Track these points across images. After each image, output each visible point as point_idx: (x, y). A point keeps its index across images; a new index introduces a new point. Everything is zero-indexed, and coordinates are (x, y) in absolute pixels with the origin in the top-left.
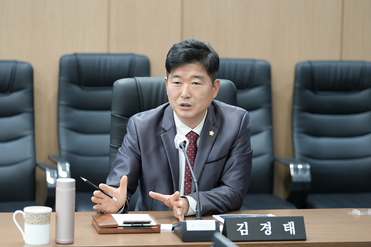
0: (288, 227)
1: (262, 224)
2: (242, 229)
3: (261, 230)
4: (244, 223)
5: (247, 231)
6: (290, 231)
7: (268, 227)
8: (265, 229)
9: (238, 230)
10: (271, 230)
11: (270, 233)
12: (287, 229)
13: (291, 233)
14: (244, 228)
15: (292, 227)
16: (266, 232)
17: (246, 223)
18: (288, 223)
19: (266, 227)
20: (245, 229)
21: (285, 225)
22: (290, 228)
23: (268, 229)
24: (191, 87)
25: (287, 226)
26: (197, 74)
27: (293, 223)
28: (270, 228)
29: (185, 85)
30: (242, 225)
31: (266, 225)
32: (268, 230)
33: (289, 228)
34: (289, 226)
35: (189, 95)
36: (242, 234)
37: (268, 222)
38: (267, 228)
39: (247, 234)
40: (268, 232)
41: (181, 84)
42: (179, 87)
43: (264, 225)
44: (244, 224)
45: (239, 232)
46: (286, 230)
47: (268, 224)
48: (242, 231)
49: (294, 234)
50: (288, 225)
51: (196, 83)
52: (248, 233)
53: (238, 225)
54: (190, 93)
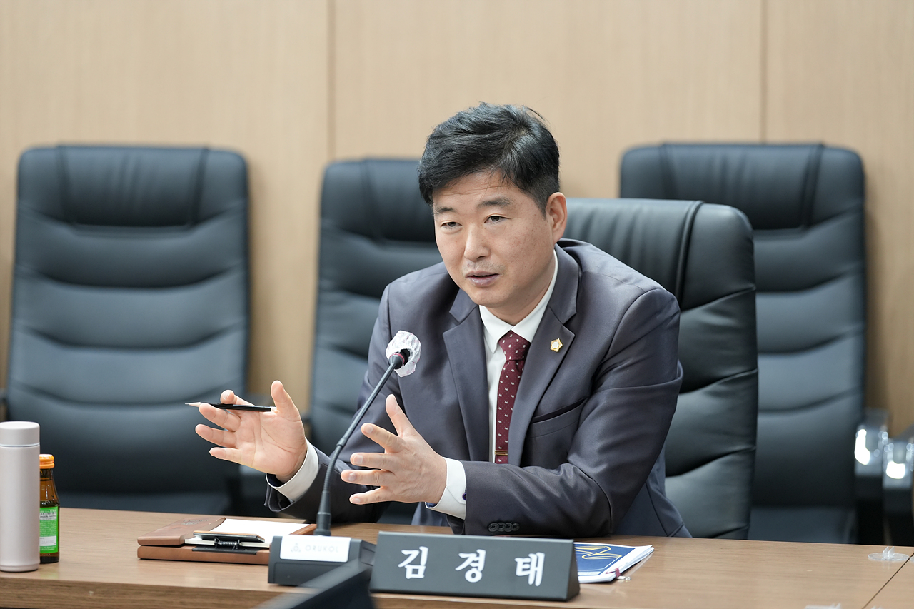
0: (527, 566)
1: (463, 555)
2: (412, 563)
3: (459, 569)
4: (421, 548)
5: (422, 569)
6: (528, 576)
7: (477, 562)
8: (469, 568)
9: (401, 565)
10: (481, 572)
11: (479, 577)
12: (524, 570)
13: (531, 582)
14: (417, 561)
15: (537, 566)
16: (468, 576)
17: (425, 550)
18: (531, 555)
19: (474, 562)
20: (419, 564)
21: (520, 561)
22: (531, 569)
23: (477, 567)
24: (483, 230)
25: (524, 563)
26: (491, 197)
27: (541, 556)
28: (481, 565)
29: (471, 228)
30: (414, 554)
31: (472, 557)
32: (474, 571)
33: (529, 569)
34: (529, 563)
35: (482, 252)
36: (409, 575)
37: (479, 551)
38: (473, 565)
39: (420, 575)
40: (473, 576)
41: (460, 227)
42: (457, 235)
43: (467, 558)
44: (421, 551)
45: (404, 569)
46: (519, 573)
47: (478, 555)
48: (410, 569)
49: (538, 583)
50: (527, 560)
51: (495, 218)
52: (425, 574)
53: (405, 552)
54: (485, 246)
